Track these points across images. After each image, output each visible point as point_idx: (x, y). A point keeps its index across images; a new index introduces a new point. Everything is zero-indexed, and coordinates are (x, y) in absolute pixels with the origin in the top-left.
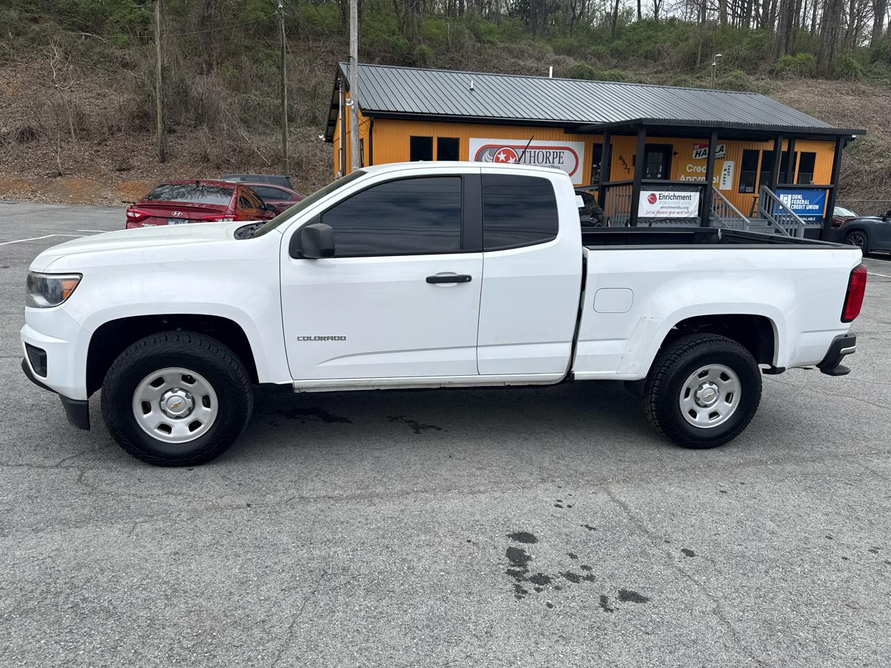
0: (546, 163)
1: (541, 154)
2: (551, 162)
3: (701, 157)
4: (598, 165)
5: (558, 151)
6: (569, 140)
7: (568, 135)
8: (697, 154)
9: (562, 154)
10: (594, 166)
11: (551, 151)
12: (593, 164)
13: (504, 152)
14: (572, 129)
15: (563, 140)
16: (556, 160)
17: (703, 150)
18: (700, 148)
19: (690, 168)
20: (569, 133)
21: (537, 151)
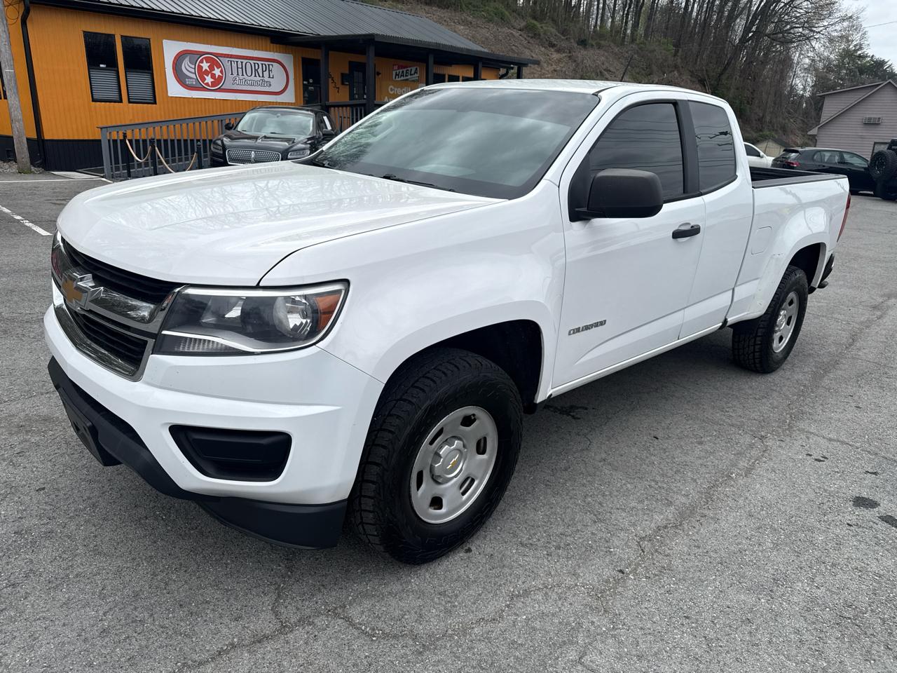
0: (255, 76)
1: (248, 65)
2: (261, 75)
3: (400, 79)
4: (309, 82)
5: (266, 63)
6: (277, 52)
7: (275, 45)
8: (396, 75)
9: (271, 66)
10: (305, 82)
11: (260, 63)
12: (304, 80)
13: (208, 60)
14: (279, 38)
15: (270, 51)
16: (266, 74)
17: (401, 71)
18: (399, 69)
19: (391, 90)
20: (277, 43)
21: (245, 61)
